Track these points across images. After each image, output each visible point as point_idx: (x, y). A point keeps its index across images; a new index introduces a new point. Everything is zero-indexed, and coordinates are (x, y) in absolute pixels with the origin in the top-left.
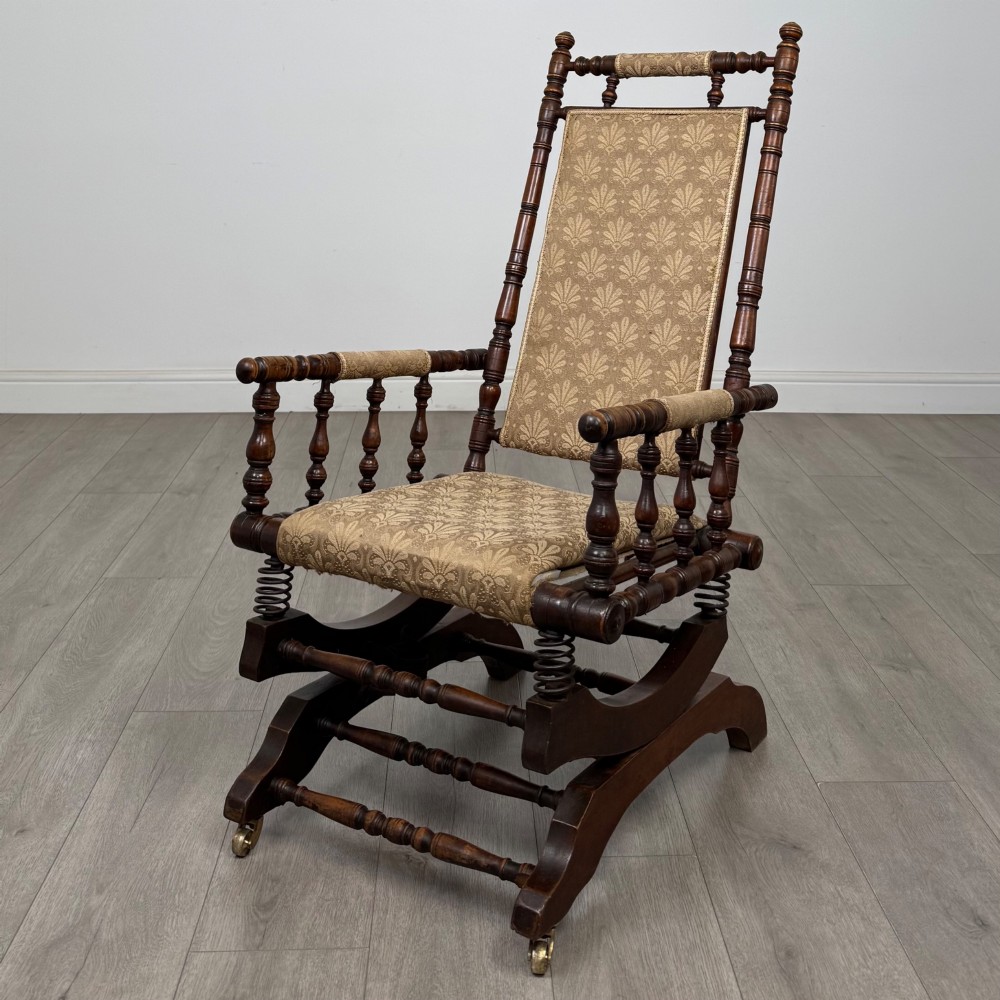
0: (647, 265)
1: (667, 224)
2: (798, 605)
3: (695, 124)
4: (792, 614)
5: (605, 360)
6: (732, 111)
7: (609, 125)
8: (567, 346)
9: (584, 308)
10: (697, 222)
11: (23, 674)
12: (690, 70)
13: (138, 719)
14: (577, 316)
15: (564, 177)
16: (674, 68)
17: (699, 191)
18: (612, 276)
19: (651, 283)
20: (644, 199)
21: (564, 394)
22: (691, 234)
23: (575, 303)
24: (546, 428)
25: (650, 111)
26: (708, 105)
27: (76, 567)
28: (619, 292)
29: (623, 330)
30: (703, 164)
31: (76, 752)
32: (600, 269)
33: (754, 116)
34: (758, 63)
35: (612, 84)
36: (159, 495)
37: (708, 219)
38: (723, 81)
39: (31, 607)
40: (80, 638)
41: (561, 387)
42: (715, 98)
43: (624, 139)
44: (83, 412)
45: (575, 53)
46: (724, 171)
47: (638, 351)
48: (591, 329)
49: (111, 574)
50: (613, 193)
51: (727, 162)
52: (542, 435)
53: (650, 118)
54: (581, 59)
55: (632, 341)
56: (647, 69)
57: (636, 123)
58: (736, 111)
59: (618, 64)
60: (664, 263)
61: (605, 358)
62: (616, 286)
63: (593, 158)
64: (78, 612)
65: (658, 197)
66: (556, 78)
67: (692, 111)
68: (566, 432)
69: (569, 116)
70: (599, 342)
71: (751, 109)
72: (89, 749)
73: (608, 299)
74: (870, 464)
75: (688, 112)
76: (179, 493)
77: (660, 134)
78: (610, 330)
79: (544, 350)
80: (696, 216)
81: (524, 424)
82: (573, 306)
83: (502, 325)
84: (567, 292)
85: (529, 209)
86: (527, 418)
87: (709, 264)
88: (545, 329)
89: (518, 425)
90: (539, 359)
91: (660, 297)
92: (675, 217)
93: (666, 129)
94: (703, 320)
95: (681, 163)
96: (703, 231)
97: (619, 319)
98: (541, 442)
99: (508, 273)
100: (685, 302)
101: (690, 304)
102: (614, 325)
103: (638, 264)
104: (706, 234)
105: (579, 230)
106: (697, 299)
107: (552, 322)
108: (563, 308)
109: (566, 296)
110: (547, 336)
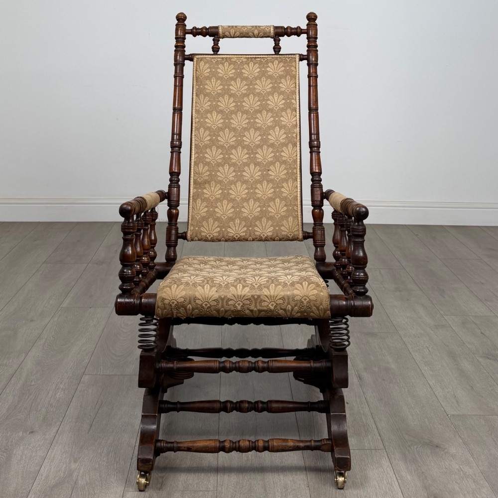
0: (259, 136)
1: (267, 114)
2: (435, 326)
3: (273, 63)
4: (432, 330)
5: (245, 187)
6: (290, 56)
7: (223, 64)
8: (220, 182)
9: (226, 161)
10: (284, 112)
11: (24, 355)
12: (262, 35)
13: (86, 378)
14: (223, 166)
16: (253, 34)
17: (282, 97)
18: (240, 143)
19: (263, 145)
20: (251, 102)
21: (225, 208)
22: (282, 119)
23: (220, 159)
24: (217, 227)
25: (245, 56)
26: (274, 53)
27: (45, 302)
28: (246, 151)
29: (252, 170)
30: (281, 83)
31: (55, 394)
32: (232, 140)
33: (301, 58)
34: (297, 32)
35: (216, 42)
36: (86, 265)
37: (289, 111)
38: (280, 40)
39: (24, 322)
40: (52, 338)
41: (222, 204)
42: (277, 49)
43: (234, 71)
44: (40, 221)
45: (189, 25)
46: (292, 86)
48: (233, 172)
49: (64, 305)
50: (232, 99)
51: (293, 82)
52: (215, 231)
53: (246, 60)
54: (195, 28)
55: (258, 176)
56: (238, 34)
57: (239, 63)
58: (292, 56)
59: (220, 31)
60: (269, 134)
61: (244, 186)
62: (243, 148)
63: (216, 81)
64: (49, 324)
65: (259, 100)
66: (180, 38)
67: (269, 56)
68: (230, 227)
69: (195, 60)
70: (240, 178)
71: (300, 55)
72: (62, 393)
73: (239, 155)
74: (473, 253)
75: (266, 56)
76: (97, 264)
77: (255, 69)
78: (244, 171)
79: (207, 186)
80: (283, 110)
81: (203, 227)
82: (220, 161)
83: (174, 176)
84: (214, 153)
85: (178, 110)
86: (204, 223)
87: (294, 133)
88: (205, 175)
89: (199, 228)
90: (205, 191)
91: (270, 151)
92: (271, 110)
93: (257, 65)
94: (295, 161)
95: (269, 83)
96: (288, 116)
97: (248, 165)
98: (215, 234)
99: (173, 146)
100: (285, 153)
101: (288, 154)
102: (246, 168)
103: (254, 136)
104: (289, 118)
105: (216, 120)
106: (291, 151)
107: (208, 170)
108: (213, 162)
109: (214, 155)
110: (207, 178)
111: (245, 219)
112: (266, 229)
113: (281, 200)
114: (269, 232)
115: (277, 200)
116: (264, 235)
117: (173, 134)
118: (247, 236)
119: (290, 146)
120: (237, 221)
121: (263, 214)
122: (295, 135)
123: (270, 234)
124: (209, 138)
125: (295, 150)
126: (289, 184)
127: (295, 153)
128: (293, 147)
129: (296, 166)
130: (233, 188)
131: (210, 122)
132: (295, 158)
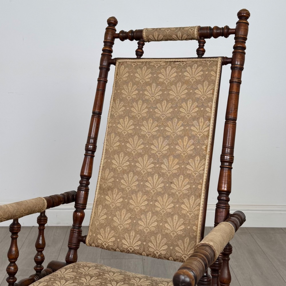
0: (167, 145)
1: (178, 122)
3: (191, 67)
5: (145, 198)
6: (212, 59)
7: (141, 68)
8: (123, 190)
9: (132, 169)
10: (196, 121)
12: (186, 37)
14: (128, 173)
15: (116, 97)
16: (177, 36)
17: (196, 104)
18: (147, 151)
19: (169, 155)
20: (164, 108)
21: (123, 217)
22: (192, 128)
23: (126, 166)
24: (113, 237)
25: (165, 60)
26: (197, 56)
28: (152, 160)
29: (155, 181)
30: (197, 88)
32: (139, 148)
33: (225, 61)
34: (225, 32)
35: (141, 46)
37: (201, 120)
38: (205, 42)
41: (121, 213)
42: (201, 52)
43: (150, 75)
45: (118, 29)
46: (209, 93)
47: (164, 193)
48: (136, 181)
50: (145, 105)
51: (211, 87)
52: (110, 240)
53: (164, 64)
54: (122, 32)
55: (161, 188)
56: (161, 36)
57: (157, 67)
58: (214, 59)
59: (144, 34)
60: (177, 144)
61: (145, 197)
62: (150, 157)
63: (133, 86)
65: (172, 107)
66: (108, 42)
67: (189, 60)
68: (124, 239)
69: (117, 63)
70: (142, 188)
71: (223, 58)
75: (186, 60)
77: (171, 73)
78: (147, 181)
79: (109, 192)
80: (194, 118)
81: (100, 234)
82: (126, 168)
83: (85, 179)
84: (121, 160)
85: (97, 114)
86: (102, 231)
87: (204, 144)
88: (109, 181)
89: (97, 235)
90: (107, 197)
91: (176, 163)
92: (183, 118)
93: (175, 70)
94: (201, 176)
95: (184, 88)
96: (199, 126)
97: (152, 175)
98: (110, 244)
99: (87, 149)
100: (191, 166)
101: (194, 167)
102: (150, 178)
103: (162, 144)
104: (201, 128)
105: (127, 126)
106: (197, 164)
107: (113, 177)
108: (119, 169)
109: (121, 162)
110: (111, 184)
111: (141, 232)
112: (160, 246)
113: (180, 217)
114: (162, 250)
115: (176, 217)
116: (157, 253)
117: (89, 137)
118: (141, 251)
119: (198, 158)
120: (133, 233)
121: (160, 229)
122: (205, 147)
123: (164, 253)
124: (118, 144)
125: (203, 163)
126: (191, 201)
127: (203, 167)
128: (201, 160)
129: (201, 181)
130: (133, 198)
131: (121, 128)
132: (201, 172)
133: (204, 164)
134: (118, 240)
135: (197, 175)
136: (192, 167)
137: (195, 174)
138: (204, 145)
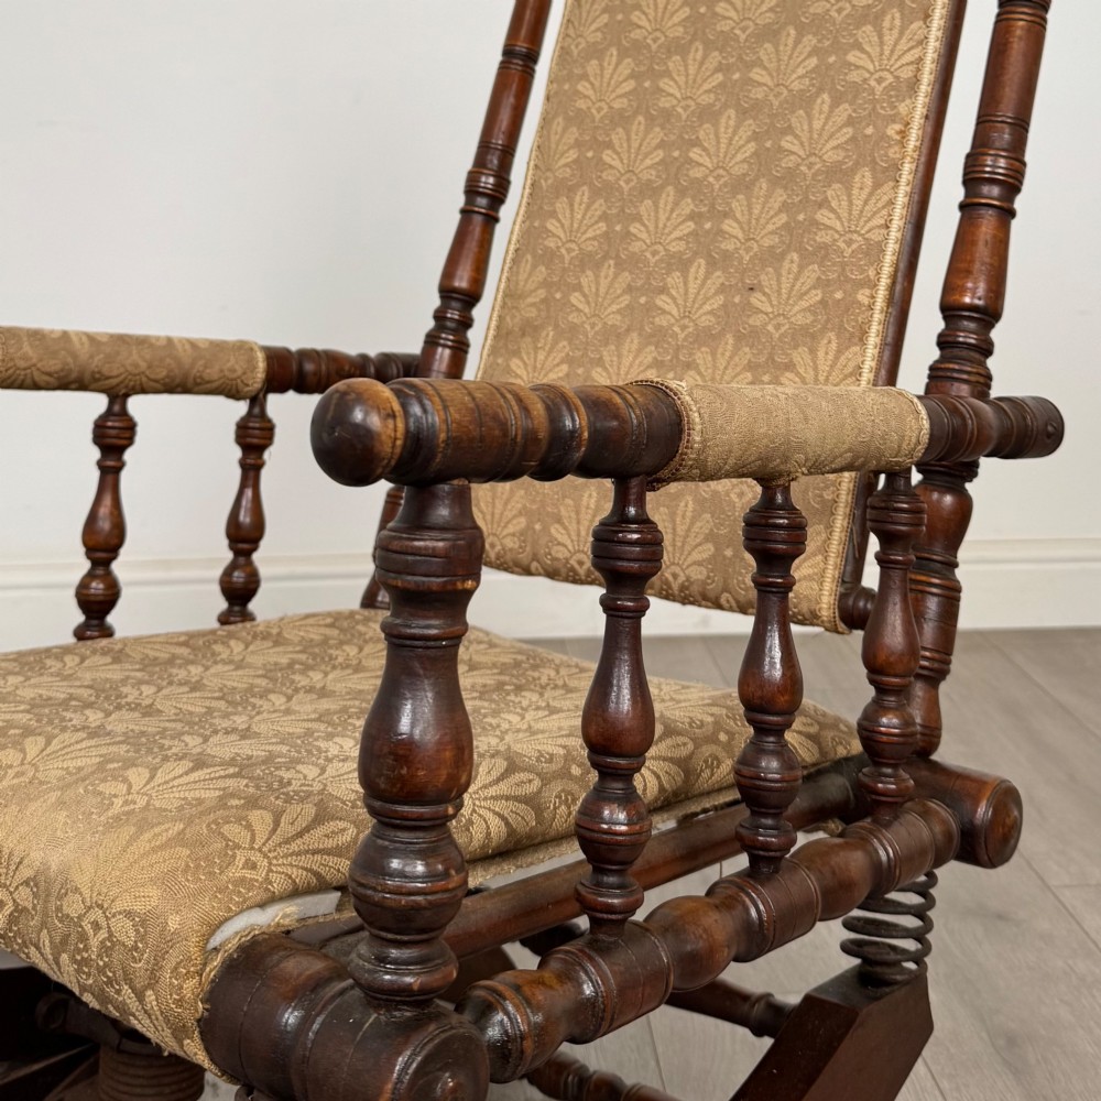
0: (749, 140)
1: (797, 42)
5: (649, 359)
8: (572, 332)
9: (613, 247)
10: (868, 28)
14: (597, 266)
18: (674, 173)
19: (757, 179)
22: (852, 57)
23: (594, 238)
24: (520, 514)
28: (687, 205)
29: (693, 287)
32: (648, 162)
37: (892, 19)
47: (722, 334)
48: (625, 292)
52: (511, 529)
55: (711, 312)
60: (789, 130)
61: (649, 354)
62: (682, 193)
68: (559, 520)
70: (641, 319)
73: (663, 224)
78: (663, 290)
79: (525, 343)
80: (864, 16)
82: (591, 247)
84: (579, 217)
85: (518, 58)
87: (893, 119)
88: (530, 300)
90: (514, 363)
91: (778, 205)
92: (818, 24)
94: (874, 251)
96: (882, 43)
97: (683, 264)
98: (510, 543)
99: (472, 190)
100: (833, 211)
101: (845, 215)
102: (674, 279)
103: (731, 139)
104: (887, 53)
105: (609, 84)
106: (860, 203)
107: (546, 284)
108: (569, 251)
109: (576, 225)
110: (533, 313)
112: (687, 548)
114: (694, 563)
116: (675, 576)
117: (485, 146)
119: (865, 177)
122: (898, 127)
123: (697, 574)
124: (573, 155)
125: (885, 198)
126: (821, 354)
127: (884, 212)
128: (877, 185)
129: (872, 273)
130: (607, 358)
131: (590, 92)
132: (876, 236)
133: (891, 203)
134: (538, 527)
135: (854, 246)
136: (839, 218)
137: (849, 243)
138: (894, 122)
